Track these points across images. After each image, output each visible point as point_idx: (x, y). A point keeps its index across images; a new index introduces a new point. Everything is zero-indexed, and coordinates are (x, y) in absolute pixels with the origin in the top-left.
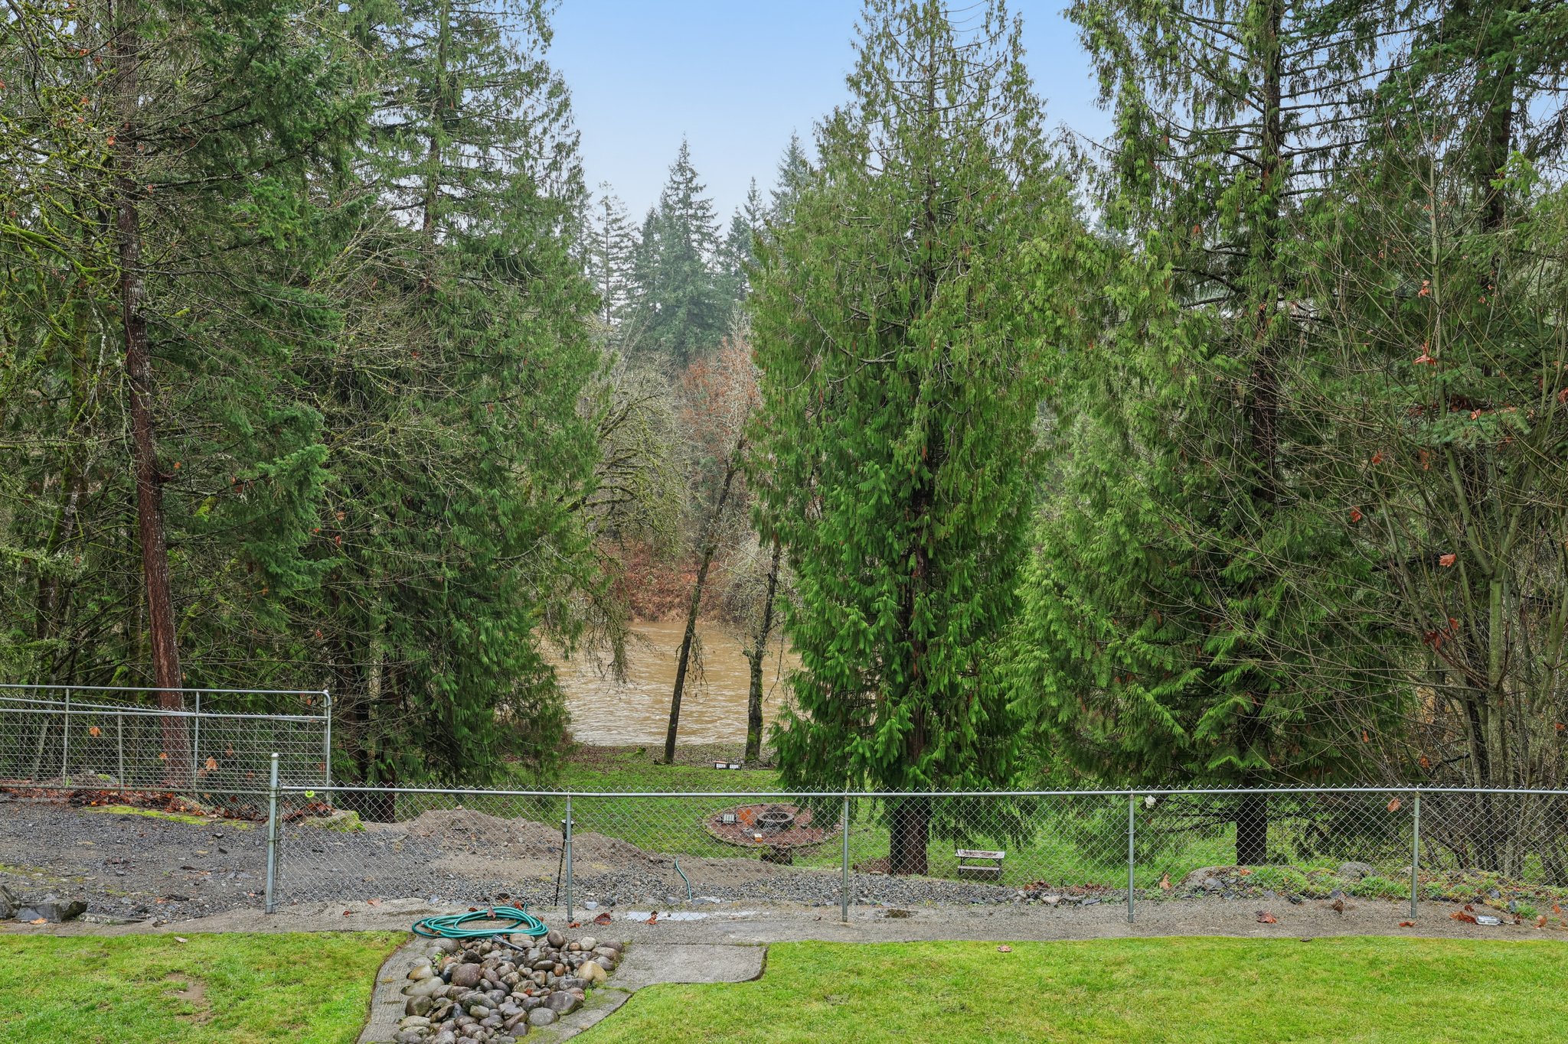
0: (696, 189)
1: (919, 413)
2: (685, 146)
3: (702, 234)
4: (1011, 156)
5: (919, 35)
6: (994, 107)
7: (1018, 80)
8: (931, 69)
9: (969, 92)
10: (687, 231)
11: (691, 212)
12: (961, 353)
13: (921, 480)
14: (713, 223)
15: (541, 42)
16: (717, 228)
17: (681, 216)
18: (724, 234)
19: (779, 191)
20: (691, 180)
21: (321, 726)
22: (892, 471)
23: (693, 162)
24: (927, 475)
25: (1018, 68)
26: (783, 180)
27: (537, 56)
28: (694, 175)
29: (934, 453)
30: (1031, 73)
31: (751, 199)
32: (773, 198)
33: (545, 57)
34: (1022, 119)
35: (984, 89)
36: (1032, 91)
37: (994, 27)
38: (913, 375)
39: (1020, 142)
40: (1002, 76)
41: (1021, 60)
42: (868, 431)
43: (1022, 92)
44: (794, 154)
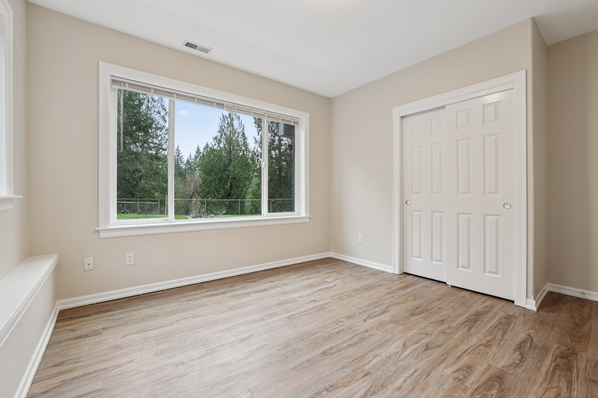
0: (180, 154)
1: (229, 181)
2: (178, 146)
3: (181, 161)
4: (243, 145)
5: (229, 126)
6: (240, 138)
7: (244, 134)
8: (230, 131)
9: (236, 135)
10: (178, 161)
11: (179, 157)
12: (236, 172)
13: (229, 192)
14: (183, 160)
15: (164, 122)
16: (184, 160)
17: (177, 158)
18: (185, 161)
19: (195, 155)
20: (179, 152)
21: (158, 204)
22: (225, 191)
23: (180, 149)
24: (230, 191)
25: (243, 133)
26: (196, 153)
27: (164, 124)
28: (180, 151)
29: (231, 186)
30: (245, 133)
31: (190, 156)
32: (194, 156)
33: (165, 125)
34: (244, 140)
35: (239, 135)
36: (246, 136)
37: (240, 126)
38: (228, 176)
39: (244, 143)
40: (241, 134)
41: (244, 131)
42: (221, 185)
43: (244, 136)
44: (198, 149)
